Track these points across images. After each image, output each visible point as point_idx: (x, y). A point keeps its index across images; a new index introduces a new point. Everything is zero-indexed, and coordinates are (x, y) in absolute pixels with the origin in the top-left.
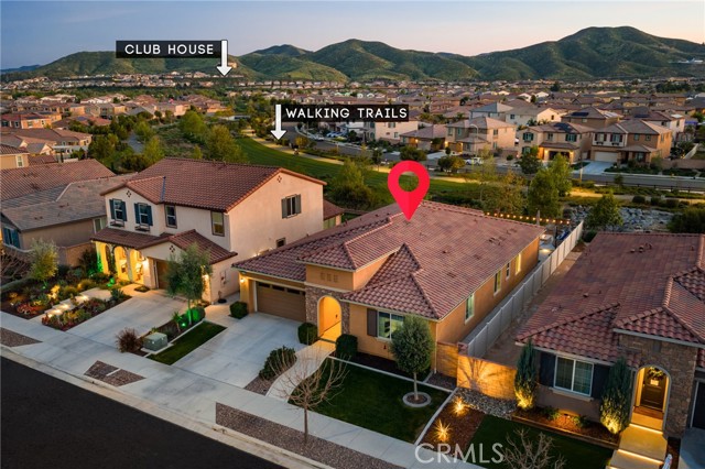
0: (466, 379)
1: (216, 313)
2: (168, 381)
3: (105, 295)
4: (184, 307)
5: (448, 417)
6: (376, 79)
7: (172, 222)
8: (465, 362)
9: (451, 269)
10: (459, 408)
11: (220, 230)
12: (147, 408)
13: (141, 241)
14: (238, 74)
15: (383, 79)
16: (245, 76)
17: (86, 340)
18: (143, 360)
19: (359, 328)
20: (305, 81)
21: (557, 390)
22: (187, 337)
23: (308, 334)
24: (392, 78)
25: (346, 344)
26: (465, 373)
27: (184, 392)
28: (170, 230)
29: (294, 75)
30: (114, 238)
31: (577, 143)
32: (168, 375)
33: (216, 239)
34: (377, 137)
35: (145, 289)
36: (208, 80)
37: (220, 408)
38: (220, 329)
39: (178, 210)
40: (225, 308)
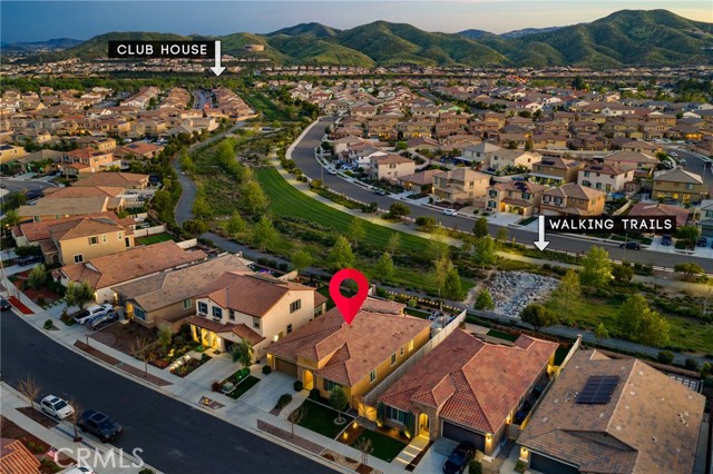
0: (362, 413)
1: (255, 369)
2: (236, 408)
3: (198, 356)
4: (240, 366)
5: (350, 430)
6: (402, 64)
7: (232, 317)
8: (361, 406)
9: (366, 358)
10: (355, 426)
11: (257, 325)
12: (228, 420)
13: (216, 327)
14: (266, 57)
15: (410, 64)
16: (272, 59)
17: (194, 384)
18: (223, 396)
20: (331, 65)
21: (393, 420)
22: (242, 385)
23: (299, 386)
24: (418, 63)
25: (315, 393)
26: (362, 411)
27: (243, 414)
28: (231, 322)
29: (320, 59)
30: (201, 324)
31: (531, 201)
32: (235, 405)
33: (255, 330)
34: (380, 177)
35: (217, 352)
36: (236, 64)
37: (259, 421)
38: (258, 380)
39: (236, 313)
40: (260, 367)
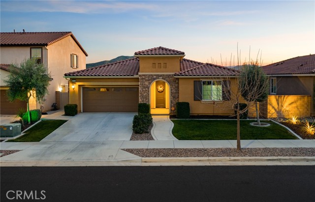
0: (273, 111)
8: (273, 99)
19: (186, 94)
26: (273, 107)
